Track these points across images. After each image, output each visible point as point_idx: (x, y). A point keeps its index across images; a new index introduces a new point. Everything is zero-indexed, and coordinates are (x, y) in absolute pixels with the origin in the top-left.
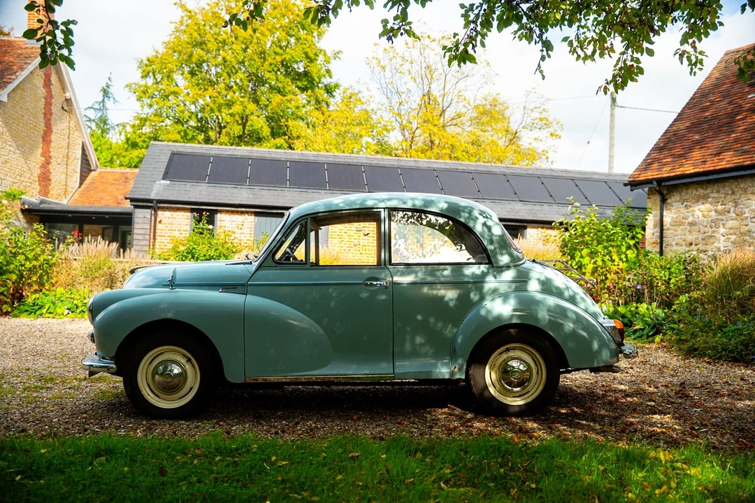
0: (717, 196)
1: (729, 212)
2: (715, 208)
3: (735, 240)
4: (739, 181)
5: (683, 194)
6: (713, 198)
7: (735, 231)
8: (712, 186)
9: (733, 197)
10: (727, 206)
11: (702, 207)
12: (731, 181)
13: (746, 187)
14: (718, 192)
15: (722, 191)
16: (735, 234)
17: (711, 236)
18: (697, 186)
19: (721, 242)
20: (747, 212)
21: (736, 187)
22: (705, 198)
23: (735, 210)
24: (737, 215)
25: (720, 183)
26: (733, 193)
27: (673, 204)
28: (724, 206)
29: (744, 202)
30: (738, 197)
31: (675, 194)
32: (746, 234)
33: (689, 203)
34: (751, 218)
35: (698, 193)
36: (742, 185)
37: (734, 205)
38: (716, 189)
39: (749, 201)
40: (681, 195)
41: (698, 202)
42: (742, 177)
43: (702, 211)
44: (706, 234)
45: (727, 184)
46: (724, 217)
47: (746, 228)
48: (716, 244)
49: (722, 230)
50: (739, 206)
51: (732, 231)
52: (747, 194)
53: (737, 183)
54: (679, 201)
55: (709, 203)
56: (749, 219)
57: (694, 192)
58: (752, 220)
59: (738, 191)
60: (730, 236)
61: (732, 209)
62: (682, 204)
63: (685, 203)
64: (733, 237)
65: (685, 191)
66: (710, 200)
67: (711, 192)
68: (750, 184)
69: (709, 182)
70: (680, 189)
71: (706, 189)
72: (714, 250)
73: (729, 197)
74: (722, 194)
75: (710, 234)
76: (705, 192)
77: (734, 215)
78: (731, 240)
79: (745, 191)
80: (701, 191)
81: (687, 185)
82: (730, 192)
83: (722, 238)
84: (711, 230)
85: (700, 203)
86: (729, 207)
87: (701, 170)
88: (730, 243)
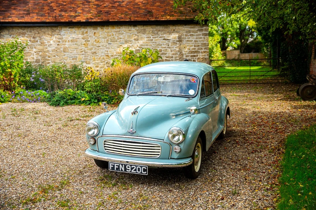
0: (30, 34)
1: (37, 42)
2: (30, 39)
3: (41, 55)
4: (42, 28)
5: (11, 31)
6: (28, 35)
7: (41, 50)
8: (27, 28)
9: (39, 35)
10: (36, 39)
11: (22, 38)
12: (37, 27)
13: (45, 31)
14: (31, 32)
15: (33, 32)
16: (41, 52)
17: (29, 52)
18: (18, 28)
19: (35, 55)
20: (46, 42)
21: (40, 31)
22: (24, 34)
23: (40, 41)
24: (41, 43)
25: (31, 28)
26: (39, 33)
27: (5, 35)
28: (34, 39)
29: (45, 38)
30: (41, 35)
31: (5, 30)
32: (46, 52)
33: (14, 36)
34: (49, 45)
35: (19, 31)
36: (43, 30)
37: (40, 38)
38: (29, 30)
39: (47, 38)
40: (9, 32)
41: (20, 35)
42: (43, 26)
43: (22, 40)
44: (26, 51)
45: (35, 29)
46: (35, 44)
47: (47, 50)
48: (32, 56)
49: (34, 50)
50: (42, 40)
51: (39, 50)
52: (46, 34)
53: (40, 29)
54: (8, 34)
55: (26, 37)
56: (47, 45)
57: (17, 31)
58: (49, 46)
59: (41, 33)
60: (39, 53)
61: (39, 41)
62: (10, 36)
63: (12, 36)
64: (41, 53)
65: (11, 29)
66: (26, 35)
67: (27, 32)
68: (47, 30)
69: (25, 27)
70: (8, 28)
71: (24, 30)
72: (31, 59)
73: (37, 35)
74: (33, 33)
75: (28, 51)
76: (23, 31)
77: (40, 43)
78: (40, 54)
79: (45, 33)
80: (21, 31)
81: (13, 27)
82: (37, 33)
83: (35, 54)
84: (28, 50)
85: (21, 36)
86: (37, 39)
87: (24, 21)
88: (39, 56)
